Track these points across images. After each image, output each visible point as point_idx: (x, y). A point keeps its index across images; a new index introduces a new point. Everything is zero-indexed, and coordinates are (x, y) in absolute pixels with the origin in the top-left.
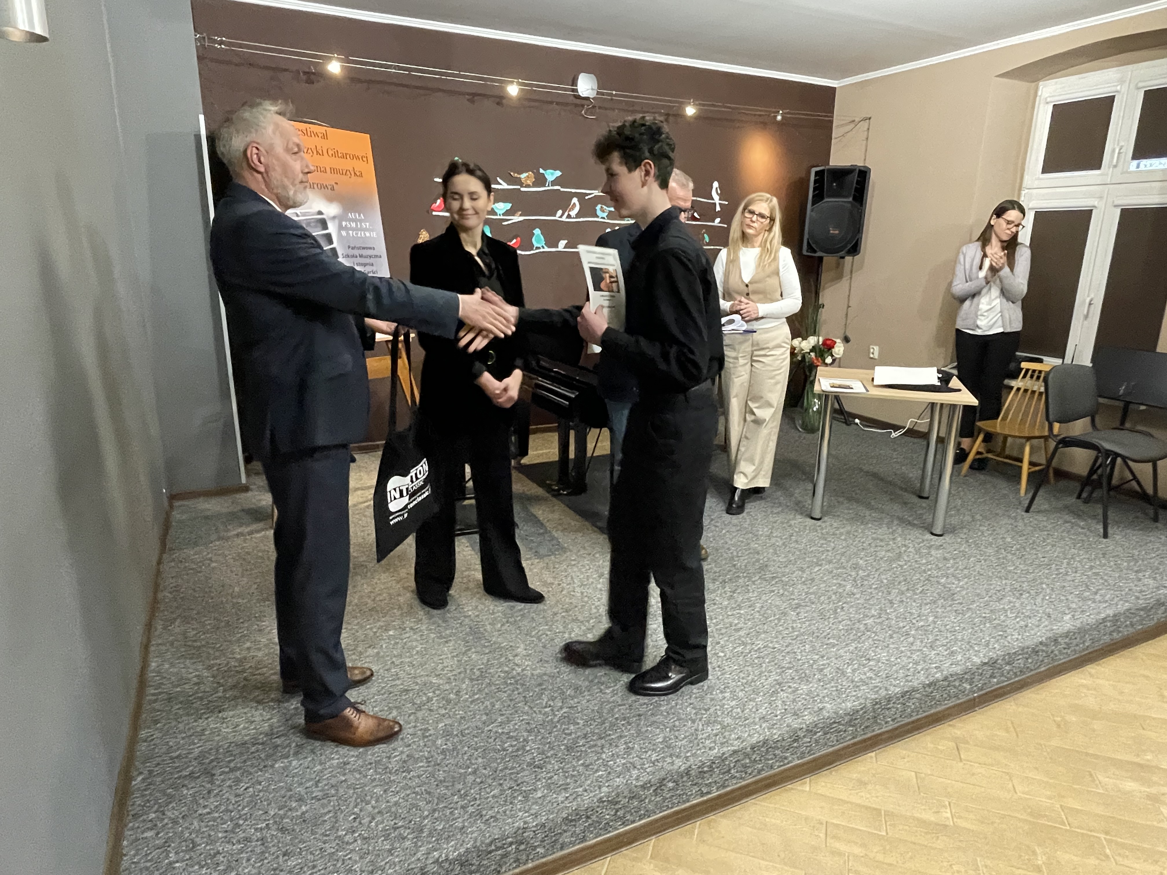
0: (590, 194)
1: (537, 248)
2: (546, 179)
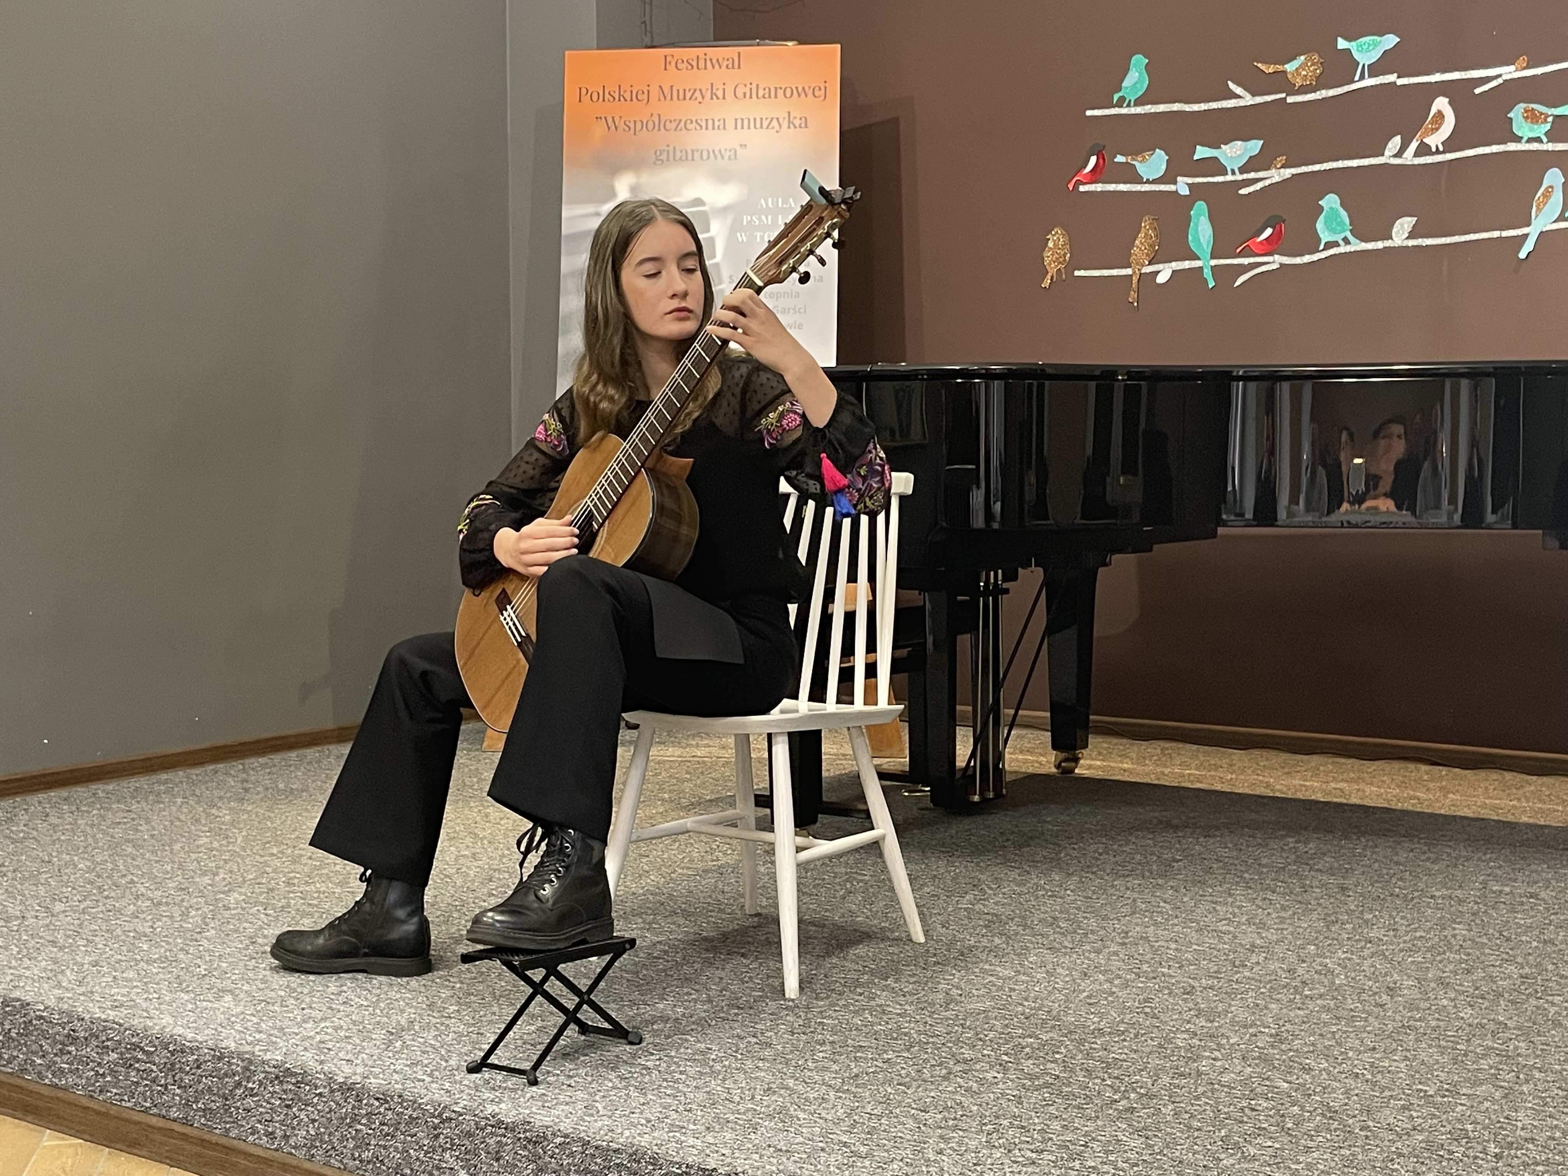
0: (1488, 79)
1: (1329, 245)
2: (1358, 64)
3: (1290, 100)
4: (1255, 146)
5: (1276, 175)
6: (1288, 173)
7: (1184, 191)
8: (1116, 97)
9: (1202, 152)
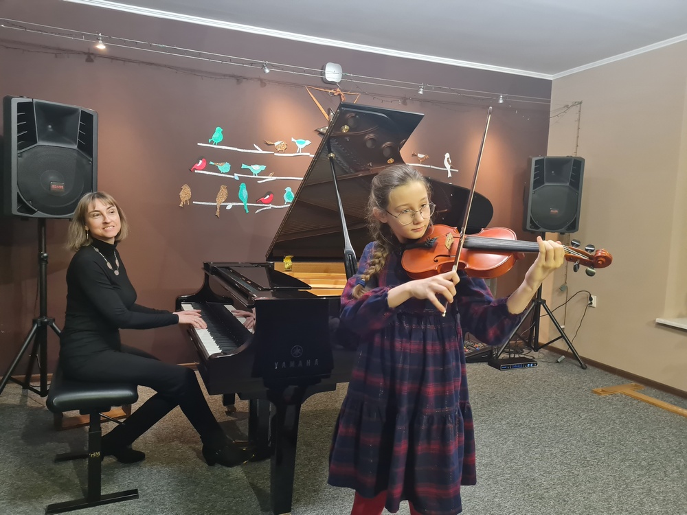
1: (288, 203)
2: (298, 147)
3: (276, 154)
4: (263, 168)
5: (270, 178)
6: (274, 178)
7: (238, 179)
8: (210, 140)
9: (244, 166)
